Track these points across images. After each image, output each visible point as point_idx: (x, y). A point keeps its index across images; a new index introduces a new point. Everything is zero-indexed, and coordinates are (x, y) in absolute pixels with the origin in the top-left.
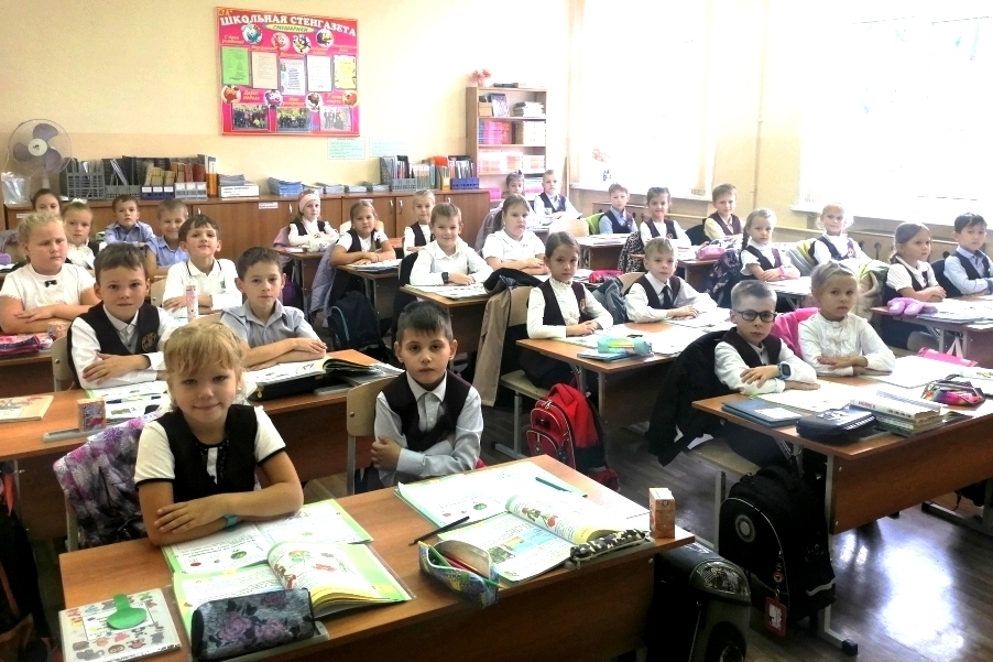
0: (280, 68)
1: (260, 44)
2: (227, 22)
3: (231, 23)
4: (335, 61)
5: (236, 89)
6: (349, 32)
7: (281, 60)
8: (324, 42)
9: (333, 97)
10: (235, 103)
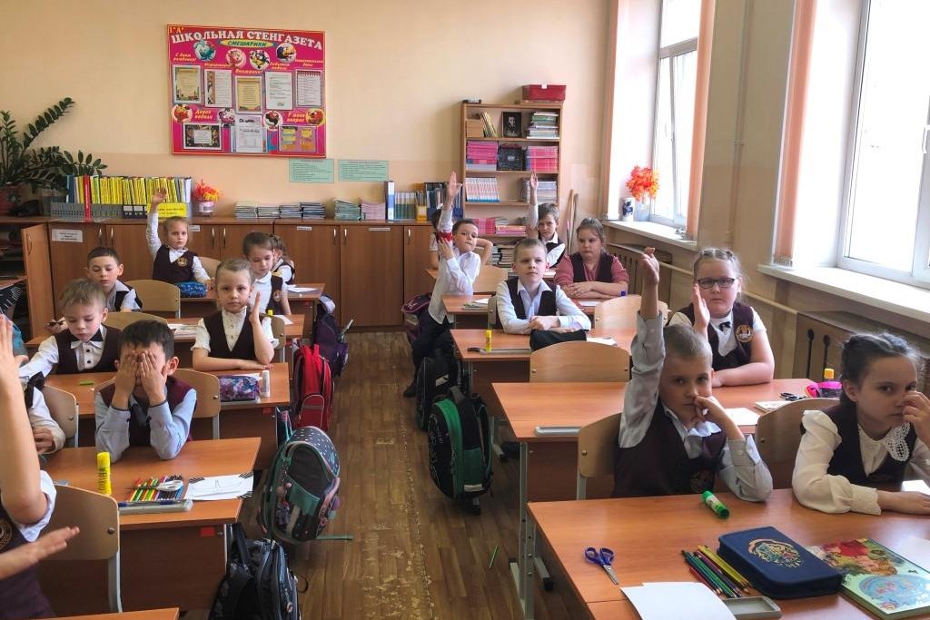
1: (214, 61)
4: (298, 80)
5: (187, 108)
6: (313, 44)
7: (236, 77)
8: (285, 57)
9: (295, 115)
10: (186, 122)
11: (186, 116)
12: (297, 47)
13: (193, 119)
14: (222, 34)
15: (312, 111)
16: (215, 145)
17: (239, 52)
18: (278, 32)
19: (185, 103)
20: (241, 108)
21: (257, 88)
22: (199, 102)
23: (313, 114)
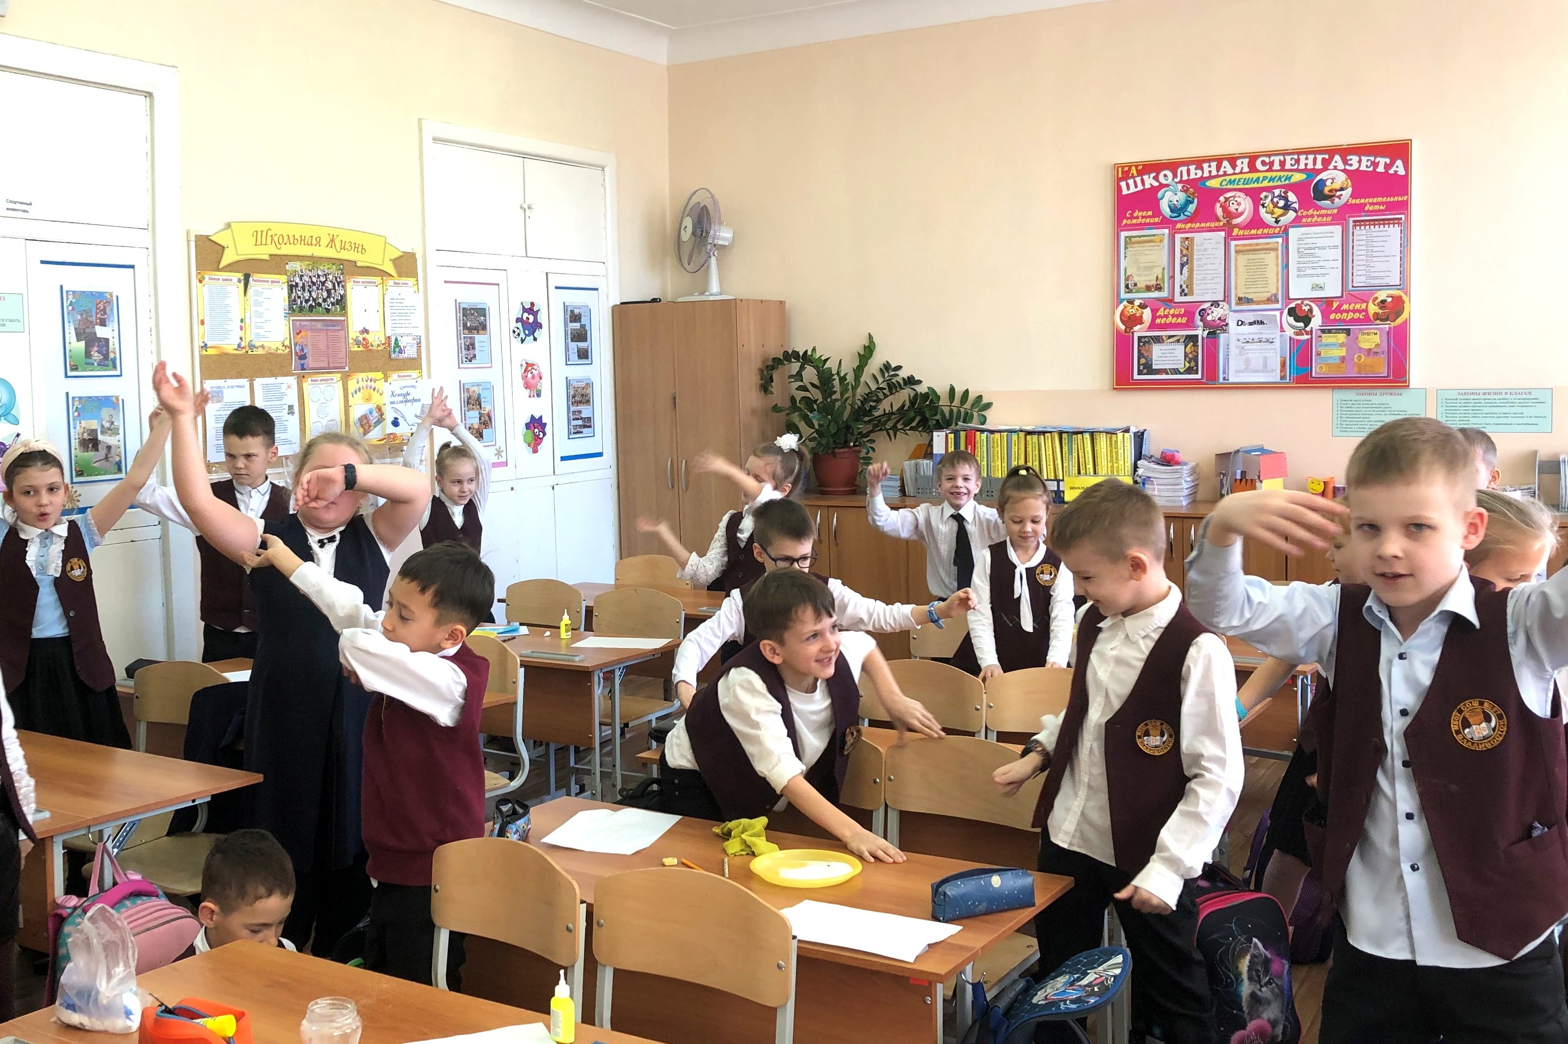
1: (1191, 219)
2: (1130, 188)
3: (1140, 187)
4: (1353, 238)
5: (1143, 306)
6: (1387, 167)
7: (1233, 243)
8: (1330, 197)
9: (1345, 307)
10: (1139, 331)
11: (1139, 320)
12: (1353, 175)
13: (1153, 326)
14: (1209, 169)
15: (1382, 295)
16: (1189, 371)
17: (1241, 197)
18: (1318, 151)
19: (1139, 297)
20: (1240, 300)
21: (1271, 261)
22: (1164, 294)
23: (1383, 302)
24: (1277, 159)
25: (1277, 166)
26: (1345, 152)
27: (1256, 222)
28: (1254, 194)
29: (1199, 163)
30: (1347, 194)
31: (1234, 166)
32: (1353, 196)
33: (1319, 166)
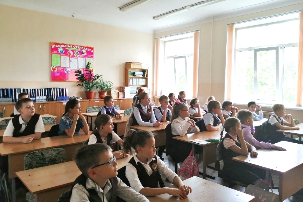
0: (70, 61)
1: (64, 54)
2: (53, 47)
3: (55, 47)
4: (87, 59)
5: (56, 67)
6: (91, 51)
7: (70, 59)
8: (83, 54)
11: (55, 70)
12: (87, 51)
13: (58, 71)
14: (66, 46)
17: (71, 52)
18: (82, 46)
24: (76, 47)
25: (76, 48)
26: (86, 47)
27: (73, 56)
28: (73, 51)
29: (65, 45)
30: (86, 53)
31: (70, 46)
32: (87, 54)
33: (82, 49)
